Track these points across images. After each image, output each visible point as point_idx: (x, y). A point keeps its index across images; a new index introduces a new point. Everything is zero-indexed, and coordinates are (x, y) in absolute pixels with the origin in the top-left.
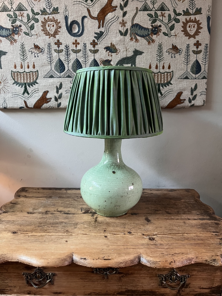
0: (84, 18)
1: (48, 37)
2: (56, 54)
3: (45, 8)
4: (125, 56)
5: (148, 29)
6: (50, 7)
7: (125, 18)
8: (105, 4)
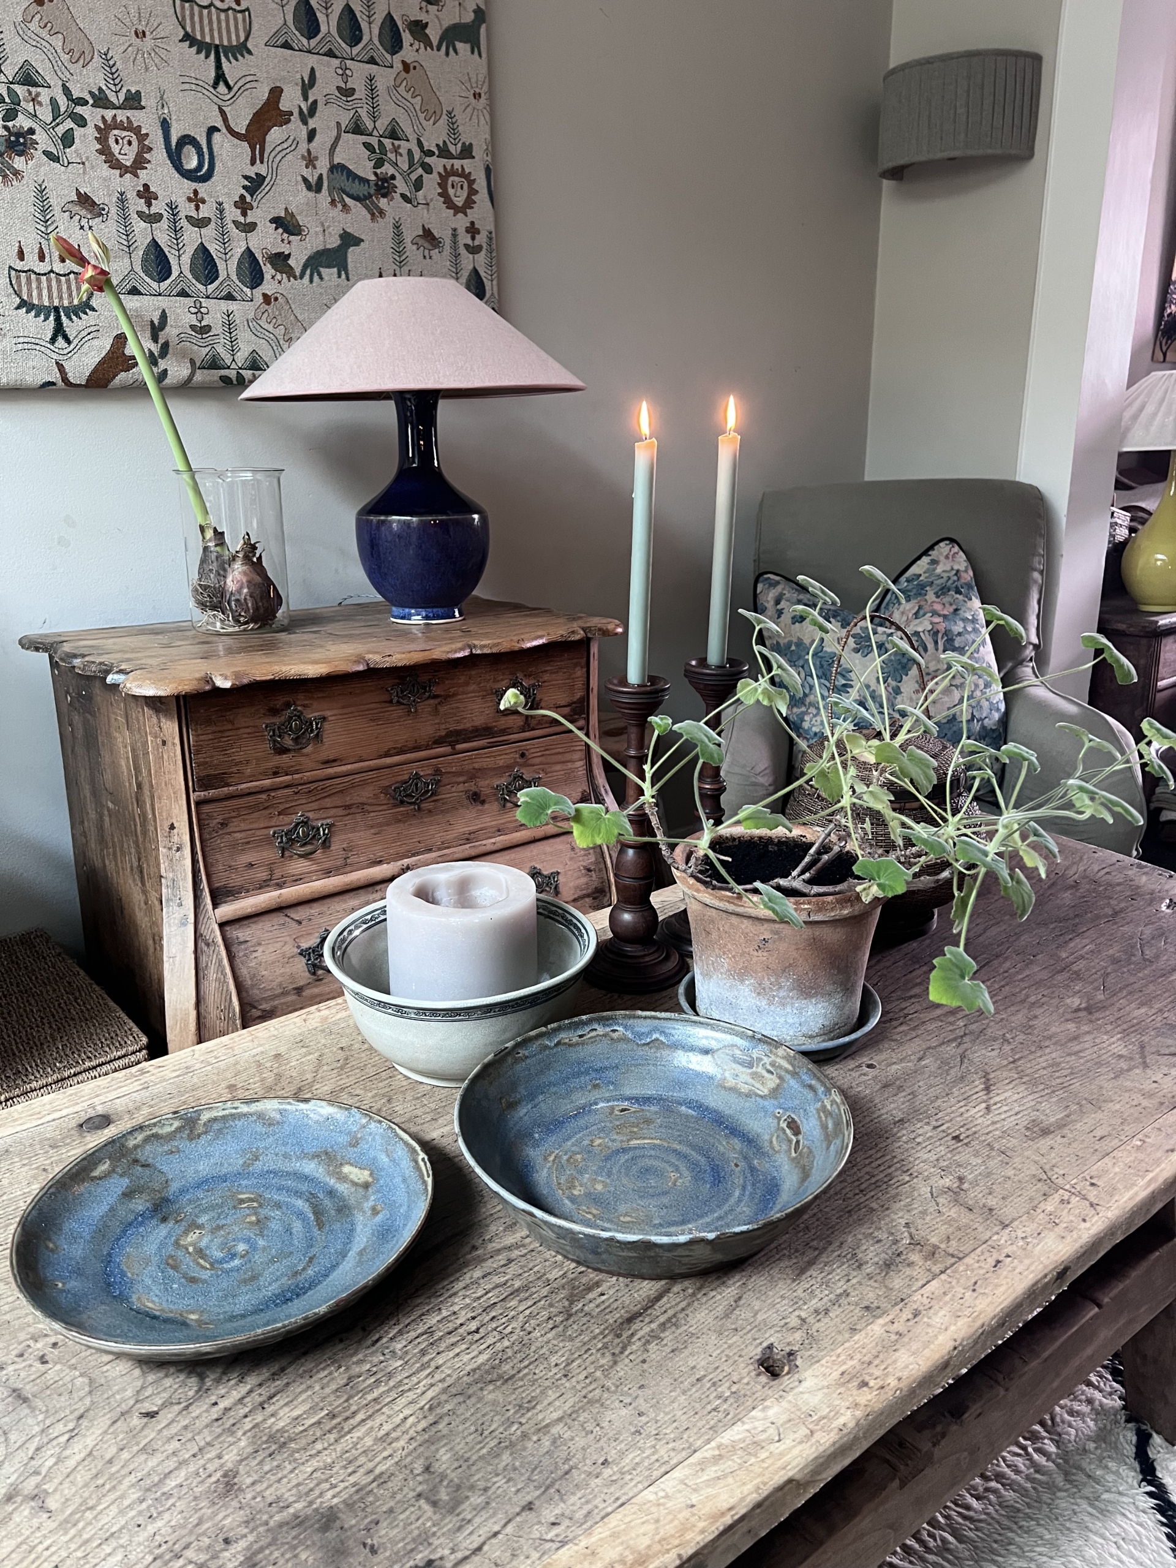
0: (212, 130)
1: (118, 172)
2: (143, 224)
3: (104, 88)
4: (321, 247)
5: (368, 181)
6: (118, 87)
7: (314, 144)
8: (262, 103)
